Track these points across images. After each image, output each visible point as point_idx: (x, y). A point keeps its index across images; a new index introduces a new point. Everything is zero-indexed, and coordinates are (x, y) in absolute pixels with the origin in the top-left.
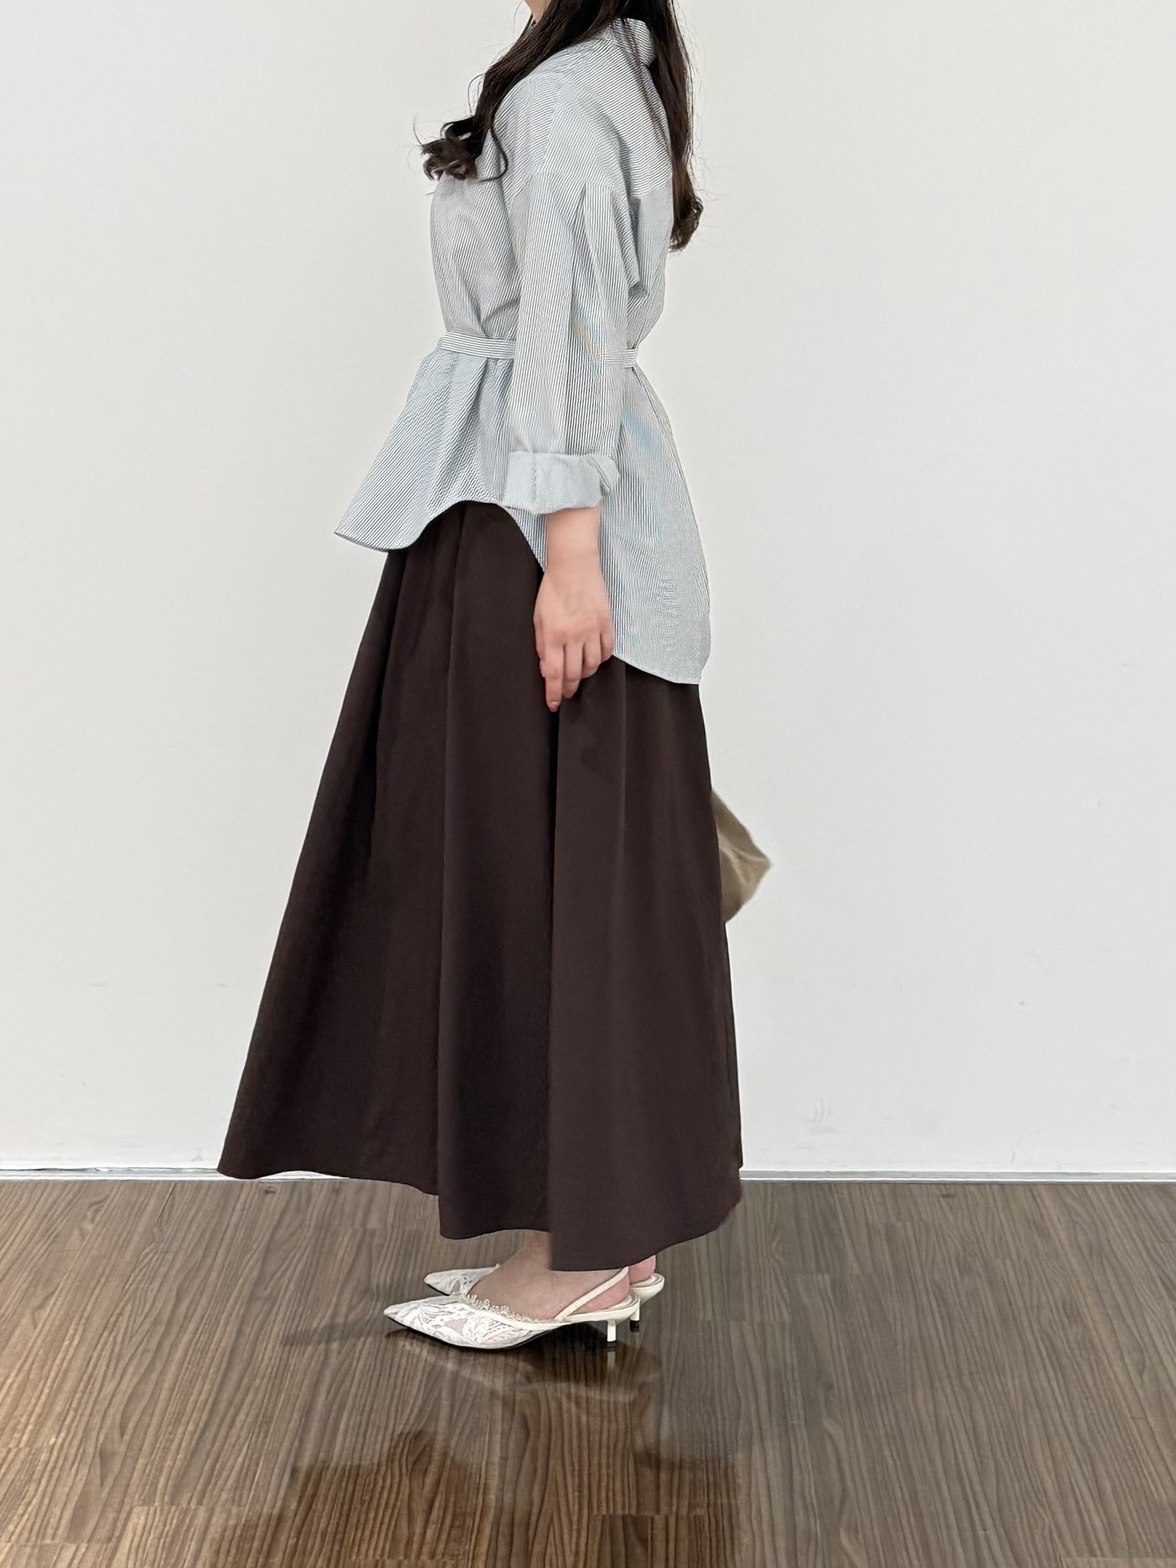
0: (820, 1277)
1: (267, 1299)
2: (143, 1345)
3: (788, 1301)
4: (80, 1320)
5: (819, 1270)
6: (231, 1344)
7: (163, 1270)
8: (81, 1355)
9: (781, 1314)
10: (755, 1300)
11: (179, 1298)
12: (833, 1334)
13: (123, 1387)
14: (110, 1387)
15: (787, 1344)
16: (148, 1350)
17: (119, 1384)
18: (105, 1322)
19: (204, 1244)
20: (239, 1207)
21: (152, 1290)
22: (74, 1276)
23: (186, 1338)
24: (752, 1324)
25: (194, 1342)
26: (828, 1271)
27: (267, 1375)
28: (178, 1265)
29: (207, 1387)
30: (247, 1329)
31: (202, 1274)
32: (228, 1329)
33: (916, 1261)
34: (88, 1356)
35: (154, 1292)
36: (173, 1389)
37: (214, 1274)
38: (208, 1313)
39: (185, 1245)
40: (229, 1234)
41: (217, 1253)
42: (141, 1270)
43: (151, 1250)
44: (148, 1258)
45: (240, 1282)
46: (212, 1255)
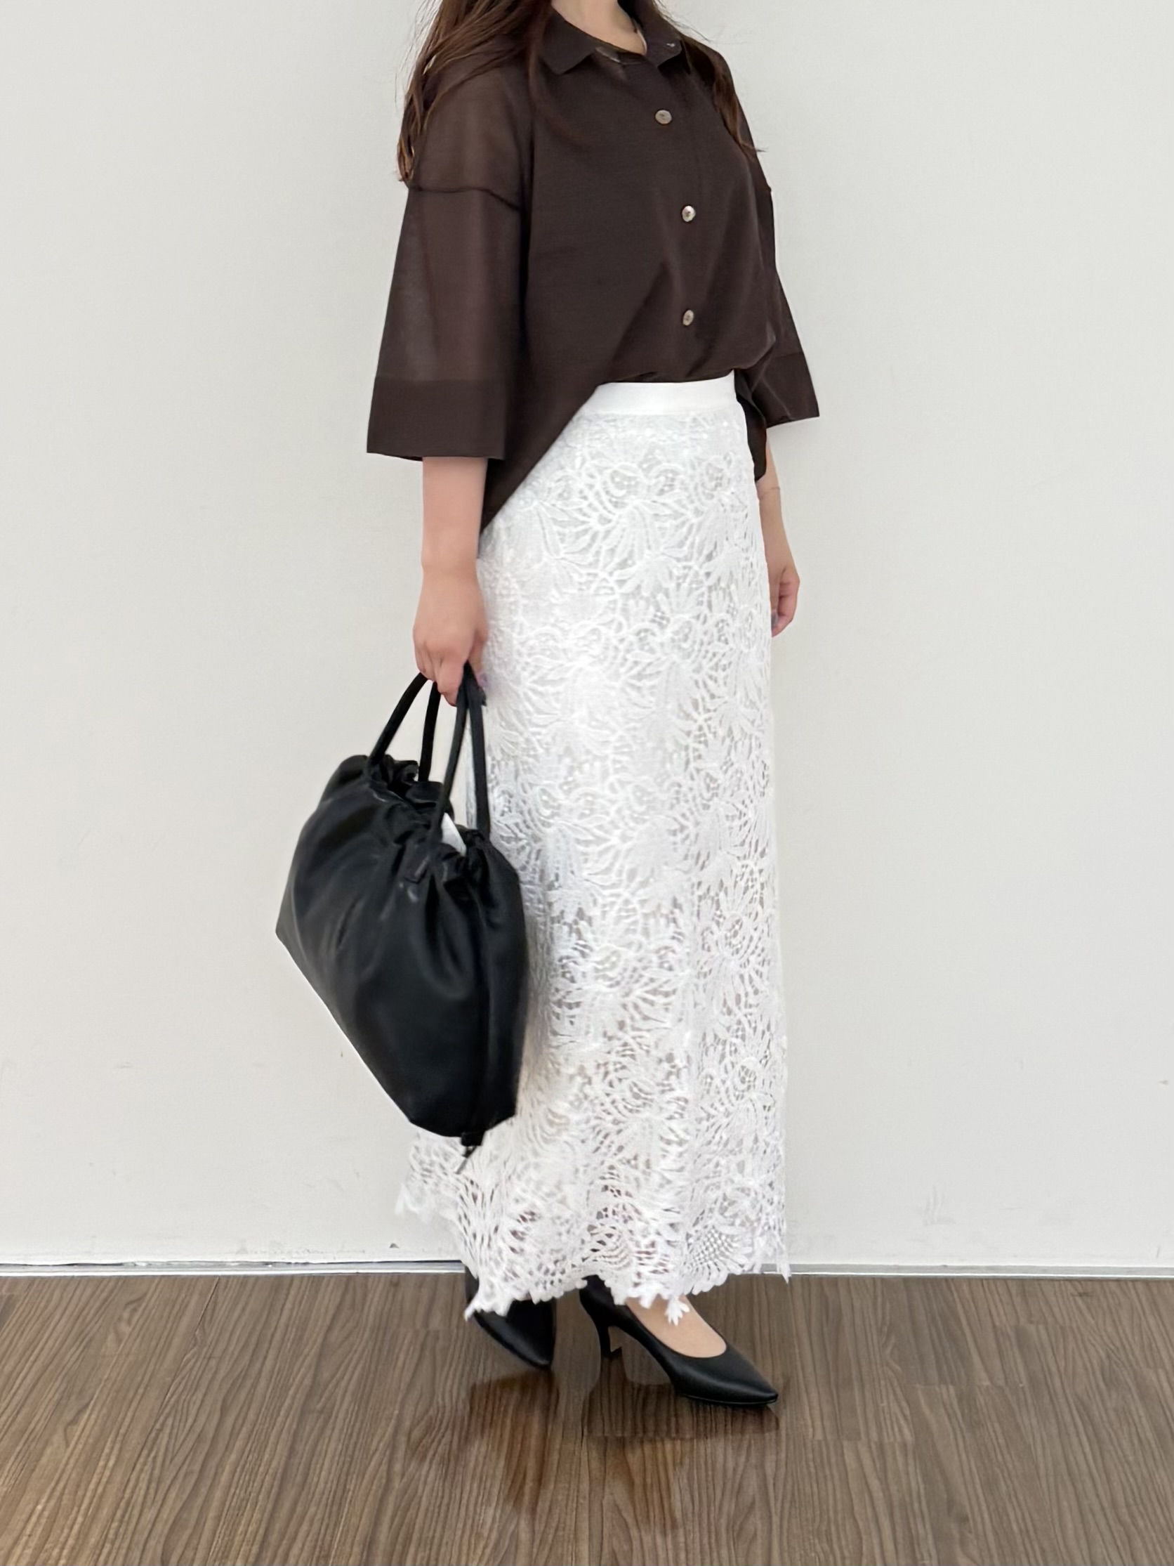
0: (943, 1388)
1: (321, 1412)
2: (185, 1467)
3: (909, 1418)
4: (117, 1436)
5: (942, 1380)
6: (283, 1462)
7: (208, 1376)
8: (118, 1478)
9: (901, 1432)
10: (870, 1416)
11: (224, 1411)
12: (964, 1457)
13: (164, 1515)
14: (149, 1515)
15: (911, 1469)
16: (192, 1472)
17: (159, 1511)
18: (144, 1439)
19: (251, 1348)
20: (288, 1306)
21: (194, 1403)
22: (109, 1385)
23: (233, 1457)
24: (870, 1447)
25: (242, 1463)
26: (953, 1382)
27: (324, 1501)
28: (222, 1374)
29: (257, 1516)
30: (299, 1447)
31: (249, 1383)
32: (279, 1448)
33: (1054, 1369)
34: (126, 1479)
35: (198, 1403)
36: (218, 1518)
37: (263, 1383)
38: (256, 1428)
39: (231, 1349)
40: (278, 1336)
41: (265, 1358)
42: (183, 1378)
43: (193, 1356)
44: (191, 1363)
45: (291, 1392)
46: (261, 1359)
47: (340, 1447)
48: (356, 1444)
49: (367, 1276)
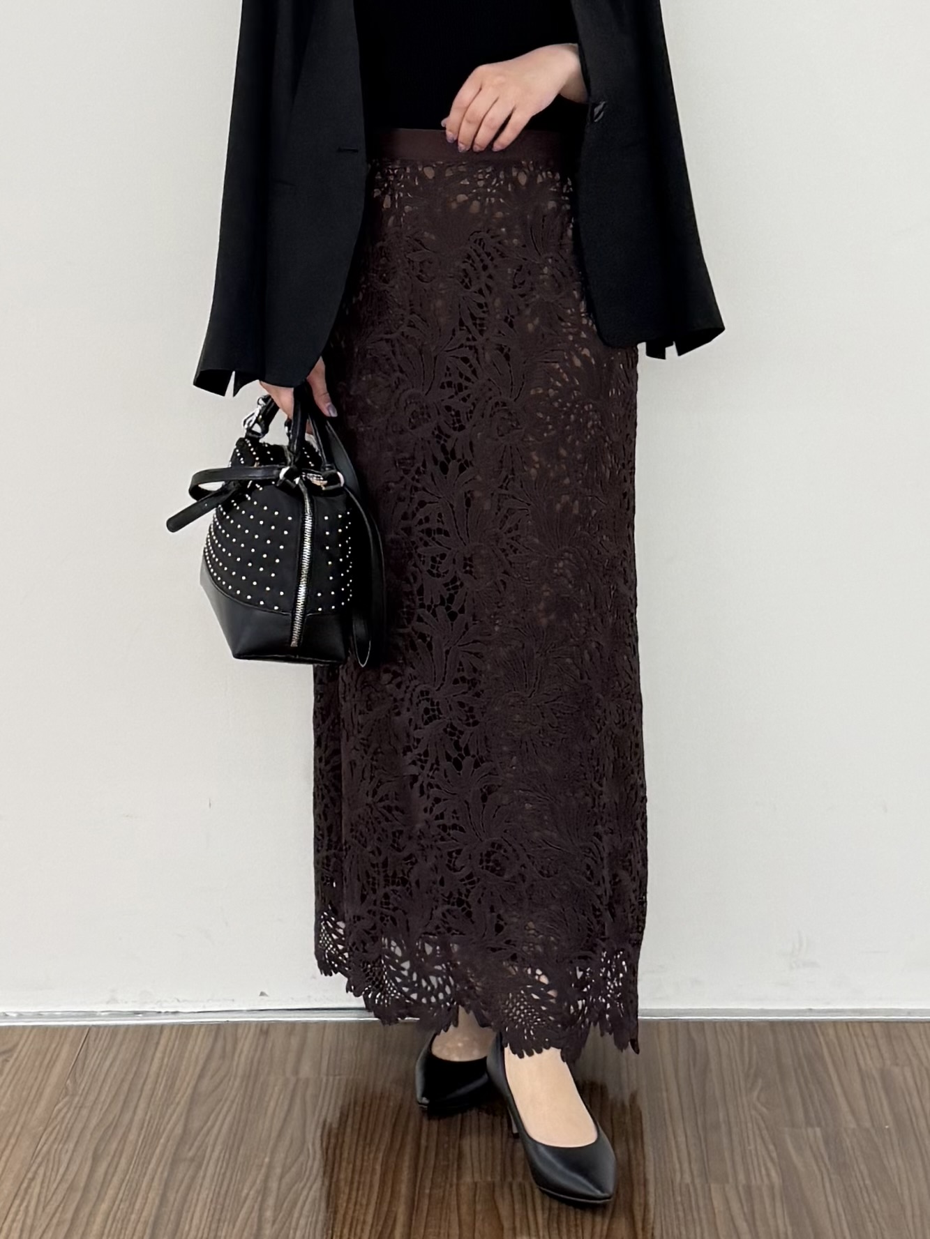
0: (810, 1130)
1: (192, 1160)
2: (58, 1215)
3: (776, 1160)
5: (808, 1123)
6: (154, 1211)
7: (79, 1126)
9: (768, 1175)
10: (738, 1158)
11: (96, 1159)
12: (831, 1199)
15: (779, 1212)
18: (16, 1189)
19: (122, 1098)
20: (158, 1055)
21: (67, 1151)
23: (104, 1207)
24: (737, 1187)
25: (114, 1211)
26: (819, 1125)
28: (94, 1122)
30: (171, 1196)
31: (120, 1132)
32: (151, 1195)
33: (919, 1110)
35: (69, 1154)
37: (134, 1131)
38: (127, 1177)
39: (102, 1098)
40: (148, 1087)
41: (136, 1107)
42: (54, 1129)
43: (65, 1106)
44: (62, 1114)
45: (162, 1141)
46: (131, 1109)
47: (211, 1196)
48: (227, 1191)
49: (236, 1024)
